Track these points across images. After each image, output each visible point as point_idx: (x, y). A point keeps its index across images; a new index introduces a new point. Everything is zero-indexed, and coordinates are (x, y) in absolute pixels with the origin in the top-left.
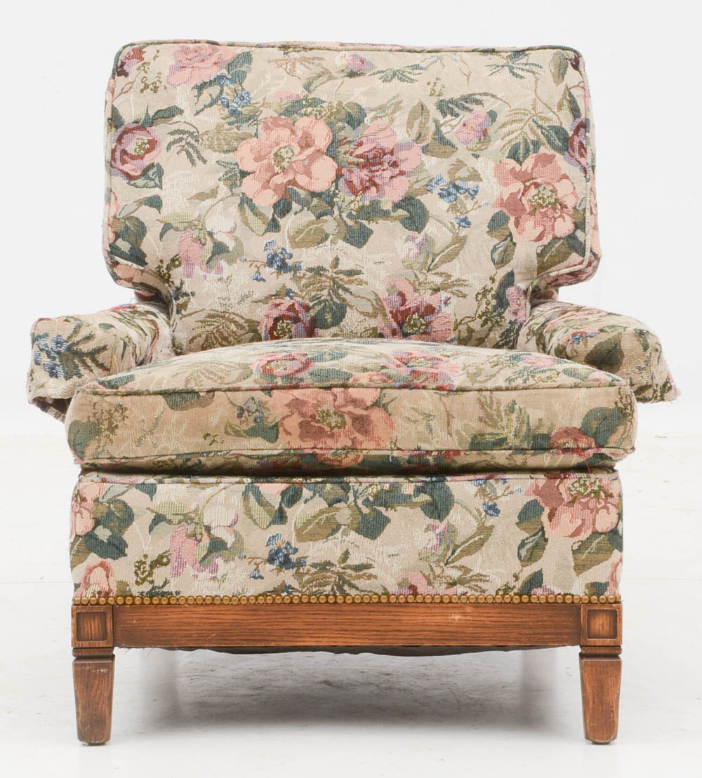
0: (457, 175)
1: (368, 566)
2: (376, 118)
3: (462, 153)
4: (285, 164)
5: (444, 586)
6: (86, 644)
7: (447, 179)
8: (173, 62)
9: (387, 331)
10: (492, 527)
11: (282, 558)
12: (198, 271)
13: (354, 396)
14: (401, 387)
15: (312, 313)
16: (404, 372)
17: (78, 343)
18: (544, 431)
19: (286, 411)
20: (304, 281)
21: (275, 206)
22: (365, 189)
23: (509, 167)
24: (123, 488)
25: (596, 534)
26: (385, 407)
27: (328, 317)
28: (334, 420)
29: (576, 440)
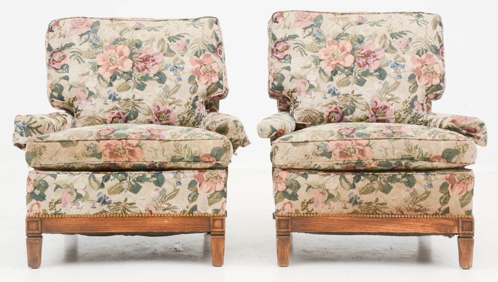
0: (176, 63)
1: (134, 204)
2: (146, 44)
3: (178, 55)
4: (114, 62)
5: (162, 210)
6: (31, 232)
7: (173, 64)
8: (71, 26)
9: (154, 120)
10: (179, 189)
11: (103, 201)
12: (84, 102)
13: (130, 143)
14: (146, 140)
15: (126, 115)
16: (149, 134)
17: (31, 124)
18: (197, 155)
19: (105, 148)
20: (122, 104)
21: (111, 78)
22: (143, 70)
23: (195, 59)
24: (45, 176)
25: (216, 192)
26: (140, 147)
27: (132, 116)
28: (122, 151)
29: (209, 158)
